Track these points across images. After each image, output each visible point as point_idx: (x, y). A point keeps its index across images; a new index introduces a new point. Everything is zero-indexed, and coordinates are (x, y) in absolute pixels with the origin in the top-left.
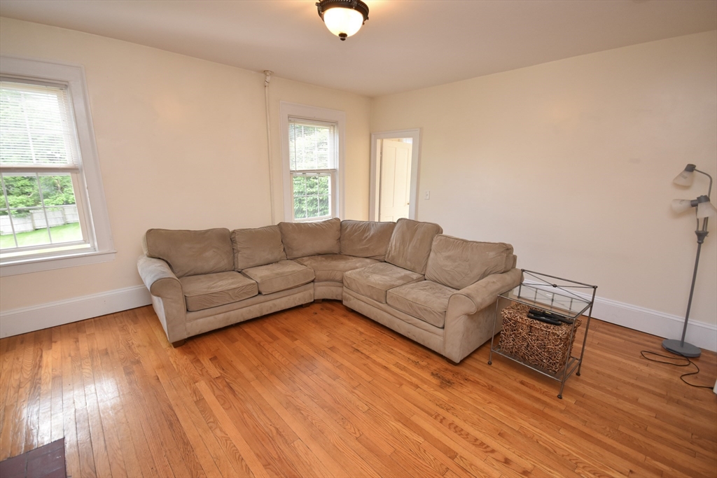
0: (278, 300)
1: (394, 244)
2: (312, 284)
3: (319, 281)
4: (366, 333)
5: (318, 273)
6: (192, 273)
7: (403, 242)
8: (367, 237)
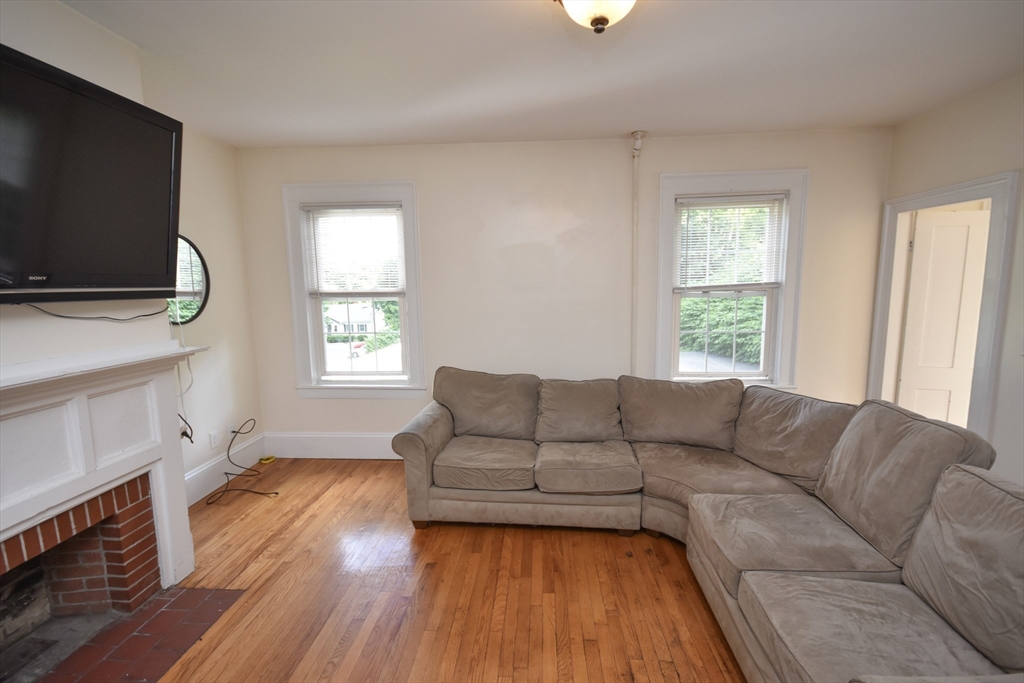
0: (566, 508)
1: (837, 460)
2: (637, 497)
3: (653, 495)
4: (688, 647)
5: (649, 479)
6: (474, 432)
7: (859, 460)
8: (785, 429)
